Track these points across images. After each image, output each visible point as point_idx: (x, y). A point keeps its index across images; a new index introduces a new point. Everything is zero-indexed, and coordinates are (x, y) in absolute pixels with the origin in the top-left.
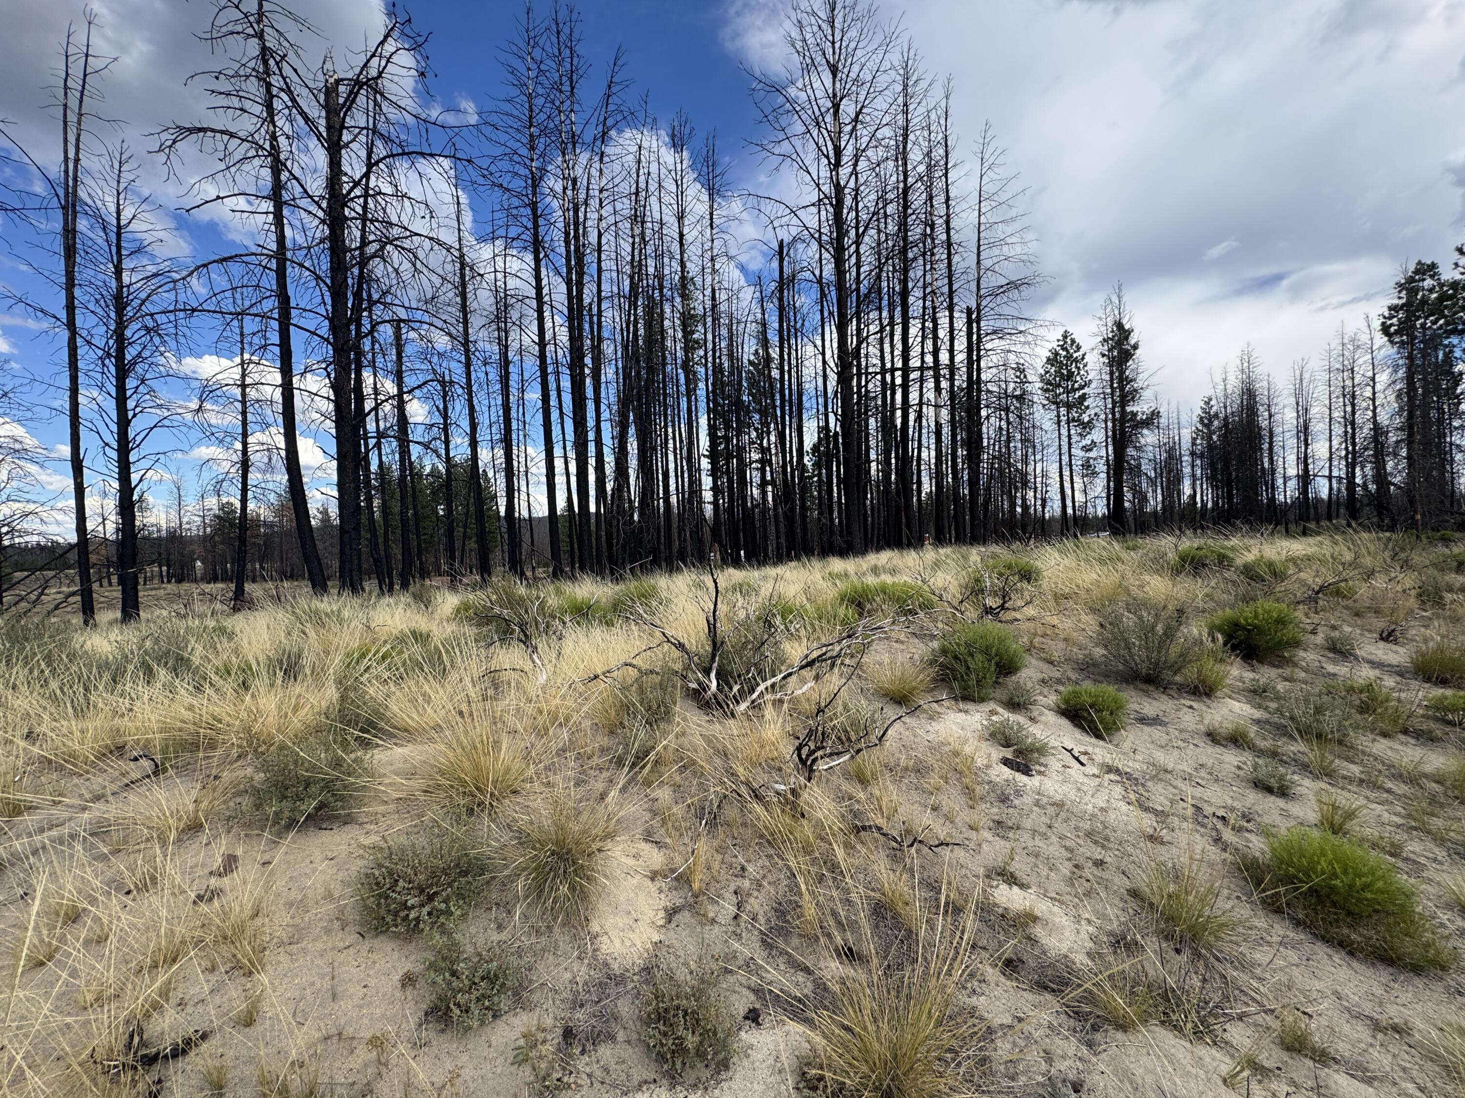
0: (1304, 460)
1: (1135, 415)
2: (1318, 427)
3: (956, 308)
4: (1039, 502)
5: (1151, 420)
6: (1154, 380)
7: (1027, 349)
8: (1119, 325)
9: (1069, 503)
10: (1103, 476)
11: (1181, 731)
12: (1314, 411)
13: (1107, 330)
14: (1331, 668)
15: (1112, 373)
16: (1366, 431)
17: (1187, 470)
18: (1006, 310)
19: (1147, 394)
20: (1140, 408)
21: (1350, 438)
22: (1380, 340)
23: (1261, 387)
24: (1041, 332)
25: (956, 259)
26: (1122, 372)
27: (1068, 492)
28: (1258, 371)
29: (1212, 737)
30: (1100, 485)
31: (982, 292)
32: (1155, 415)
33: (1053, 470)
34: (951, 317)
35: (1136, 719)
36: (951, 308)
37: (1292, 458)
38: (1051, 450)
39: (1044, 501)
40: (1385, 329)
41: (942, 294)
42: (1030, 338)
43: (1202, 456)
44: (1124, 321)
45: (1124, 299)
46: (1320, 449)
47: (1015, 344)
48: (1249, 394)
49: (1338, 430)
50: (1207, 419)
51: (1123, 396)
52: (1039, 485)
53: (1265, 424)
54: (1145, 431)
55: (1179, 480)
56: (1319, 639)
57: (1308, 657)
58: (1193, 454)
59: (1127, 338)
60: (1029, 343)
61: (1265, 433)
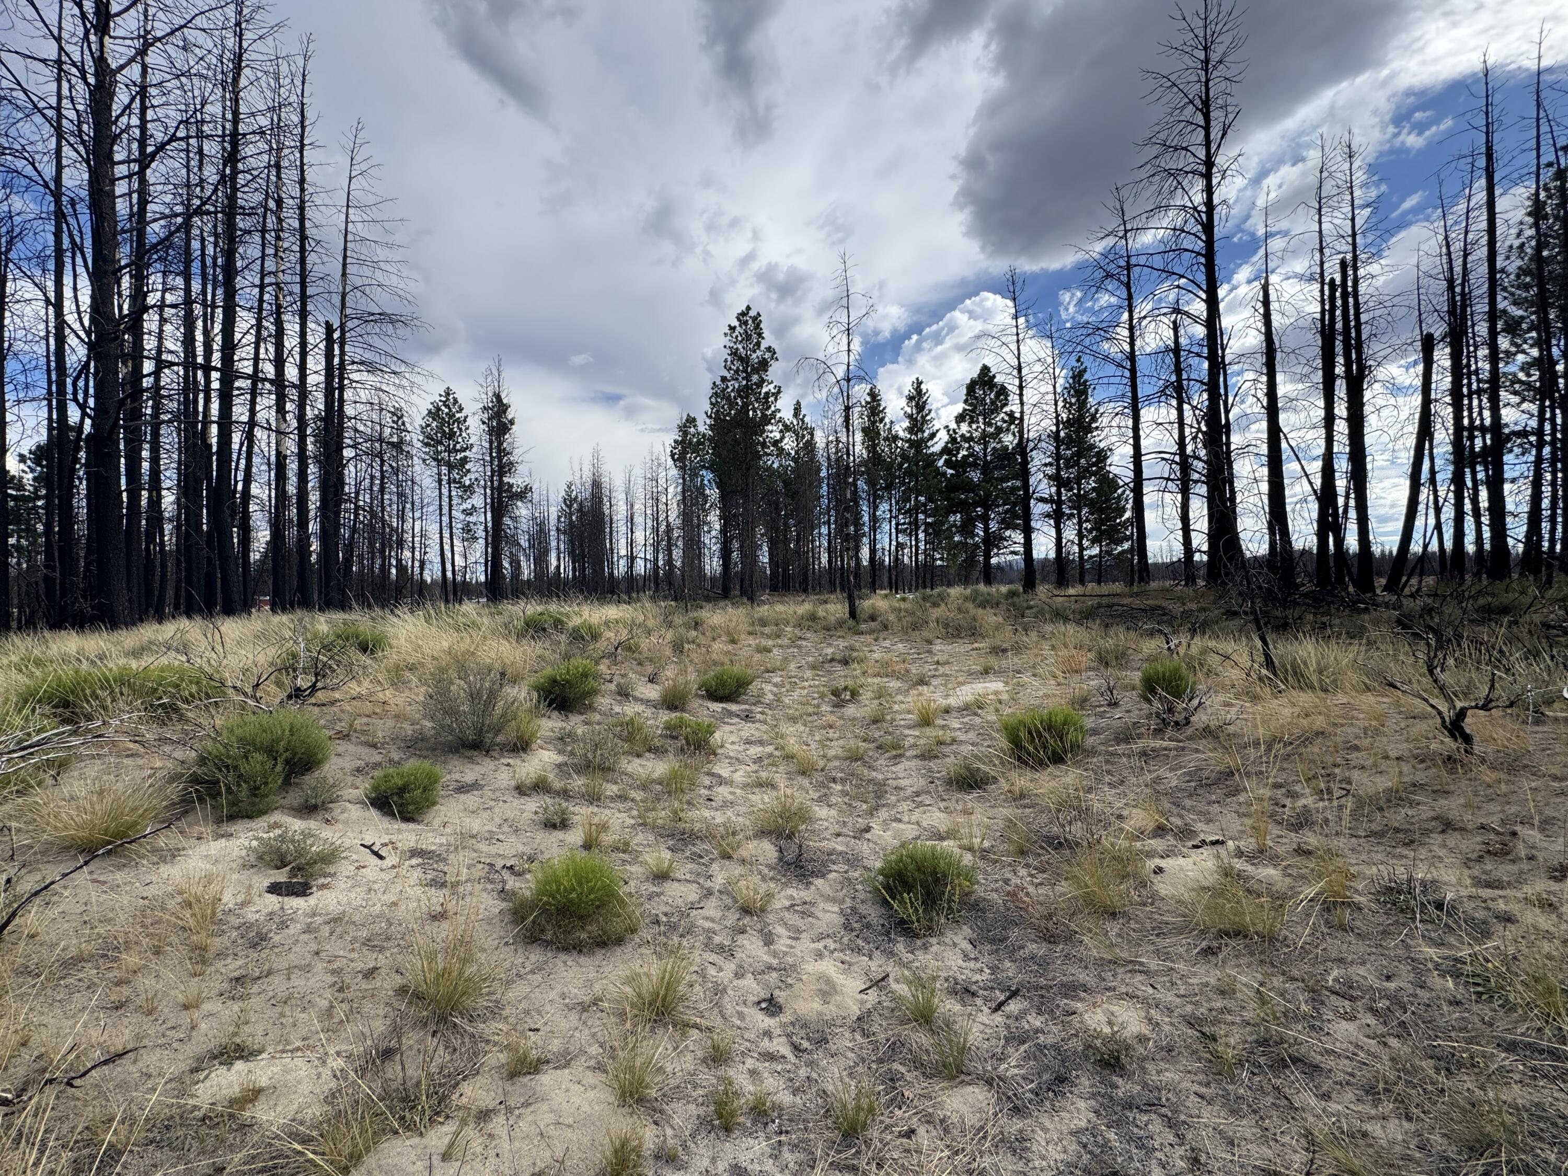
0: (631, 544)
1: (511, 486)
2: (639, 519)
3: (310, 318)
4: (417, 564)
5: (523, 494)
6: (526, 457)
7: (400, 393)
8: (498, 397)
9: (449, 567)
10: (482, 542)
11: (494, 791)
12: (636, 507)
13: (487, 399)
14: (617, 709)
15: (491, 442)
16: (663, 528)
17: (554, 544)
18: (376, 341)
19: (521, 469)
20: (516, 480)
21: (656, 530)
22: (670, 462)
23: (605, 480)
24: (418, 379)
25: (311, 258)
26: (500, 444)
27: (448, 554)
28: (604, 467)
29: (521, 790)
30: (478, 551)
31: (348, 311)
32: (527, 489)
33: (433, 529)
34: (303, 326)
35: (454, 790)
36: (303, 315)
37: (623, 542)
38: (431, 509)
39: (422, 564)
40: (672, 455)
41: (291, 293)
42: (405, 383)
43: (565, 533)
44: (503, 396)
45: (503, 375)
46: (639, 536)
47: (389, 384)
48: (596, 485)
49: (649, 524)
50: (569, 501)
51: (501, 466)
52: (417, 545)
53: (607, 512)
54: (519, 504)
55: (547, 552)
56: (612, 686)
57: (604, 702)
58: (558, 530)
59: (505, 412)
60: (404, 387)
61: (607, 519)
